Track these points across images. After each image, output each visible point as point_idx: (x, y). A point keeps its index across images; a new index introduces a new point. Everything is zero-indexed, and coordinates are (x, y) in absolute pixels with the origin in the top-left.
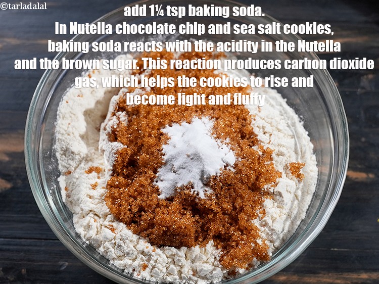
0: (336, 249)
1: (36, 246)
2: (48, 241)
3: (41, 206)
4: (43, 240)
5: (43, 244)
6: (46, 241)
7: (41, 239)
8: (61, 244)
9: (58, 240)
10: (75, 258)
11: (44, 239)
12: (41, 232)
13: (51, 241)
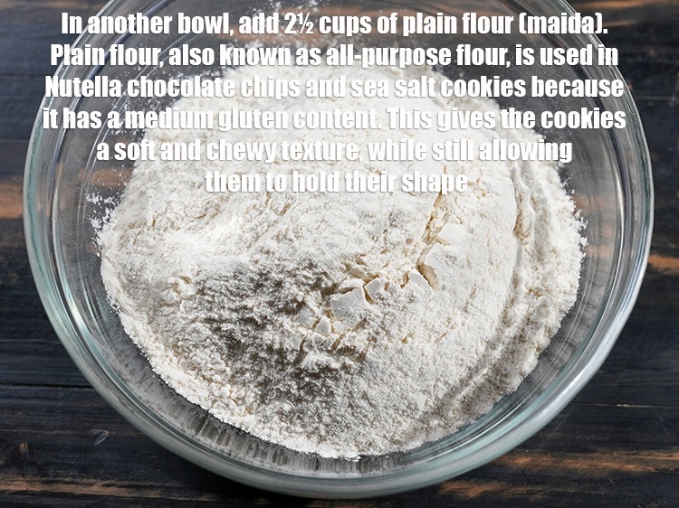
0: (625, 405)
1: (46, 398)
2: (71, 389)
3: (57, 321)
4: (60, 388)
5: (61, 395)
6: (66, 389)
7: (58, 386)
8: (97, 395)
9: (91, 387)
10: (124, 422)
11: (62, 386)
12: (56, 373)
13: (76, 389)
